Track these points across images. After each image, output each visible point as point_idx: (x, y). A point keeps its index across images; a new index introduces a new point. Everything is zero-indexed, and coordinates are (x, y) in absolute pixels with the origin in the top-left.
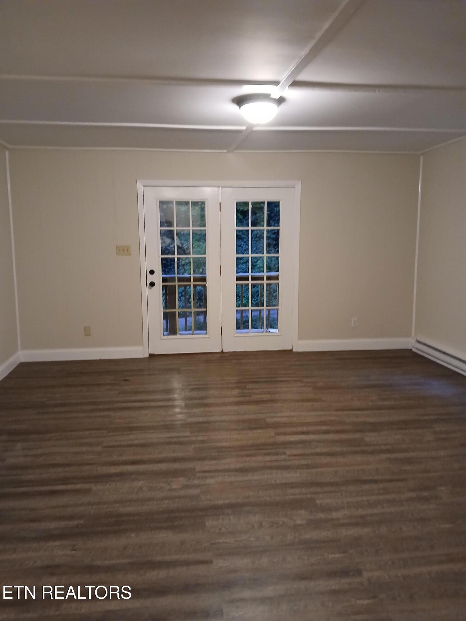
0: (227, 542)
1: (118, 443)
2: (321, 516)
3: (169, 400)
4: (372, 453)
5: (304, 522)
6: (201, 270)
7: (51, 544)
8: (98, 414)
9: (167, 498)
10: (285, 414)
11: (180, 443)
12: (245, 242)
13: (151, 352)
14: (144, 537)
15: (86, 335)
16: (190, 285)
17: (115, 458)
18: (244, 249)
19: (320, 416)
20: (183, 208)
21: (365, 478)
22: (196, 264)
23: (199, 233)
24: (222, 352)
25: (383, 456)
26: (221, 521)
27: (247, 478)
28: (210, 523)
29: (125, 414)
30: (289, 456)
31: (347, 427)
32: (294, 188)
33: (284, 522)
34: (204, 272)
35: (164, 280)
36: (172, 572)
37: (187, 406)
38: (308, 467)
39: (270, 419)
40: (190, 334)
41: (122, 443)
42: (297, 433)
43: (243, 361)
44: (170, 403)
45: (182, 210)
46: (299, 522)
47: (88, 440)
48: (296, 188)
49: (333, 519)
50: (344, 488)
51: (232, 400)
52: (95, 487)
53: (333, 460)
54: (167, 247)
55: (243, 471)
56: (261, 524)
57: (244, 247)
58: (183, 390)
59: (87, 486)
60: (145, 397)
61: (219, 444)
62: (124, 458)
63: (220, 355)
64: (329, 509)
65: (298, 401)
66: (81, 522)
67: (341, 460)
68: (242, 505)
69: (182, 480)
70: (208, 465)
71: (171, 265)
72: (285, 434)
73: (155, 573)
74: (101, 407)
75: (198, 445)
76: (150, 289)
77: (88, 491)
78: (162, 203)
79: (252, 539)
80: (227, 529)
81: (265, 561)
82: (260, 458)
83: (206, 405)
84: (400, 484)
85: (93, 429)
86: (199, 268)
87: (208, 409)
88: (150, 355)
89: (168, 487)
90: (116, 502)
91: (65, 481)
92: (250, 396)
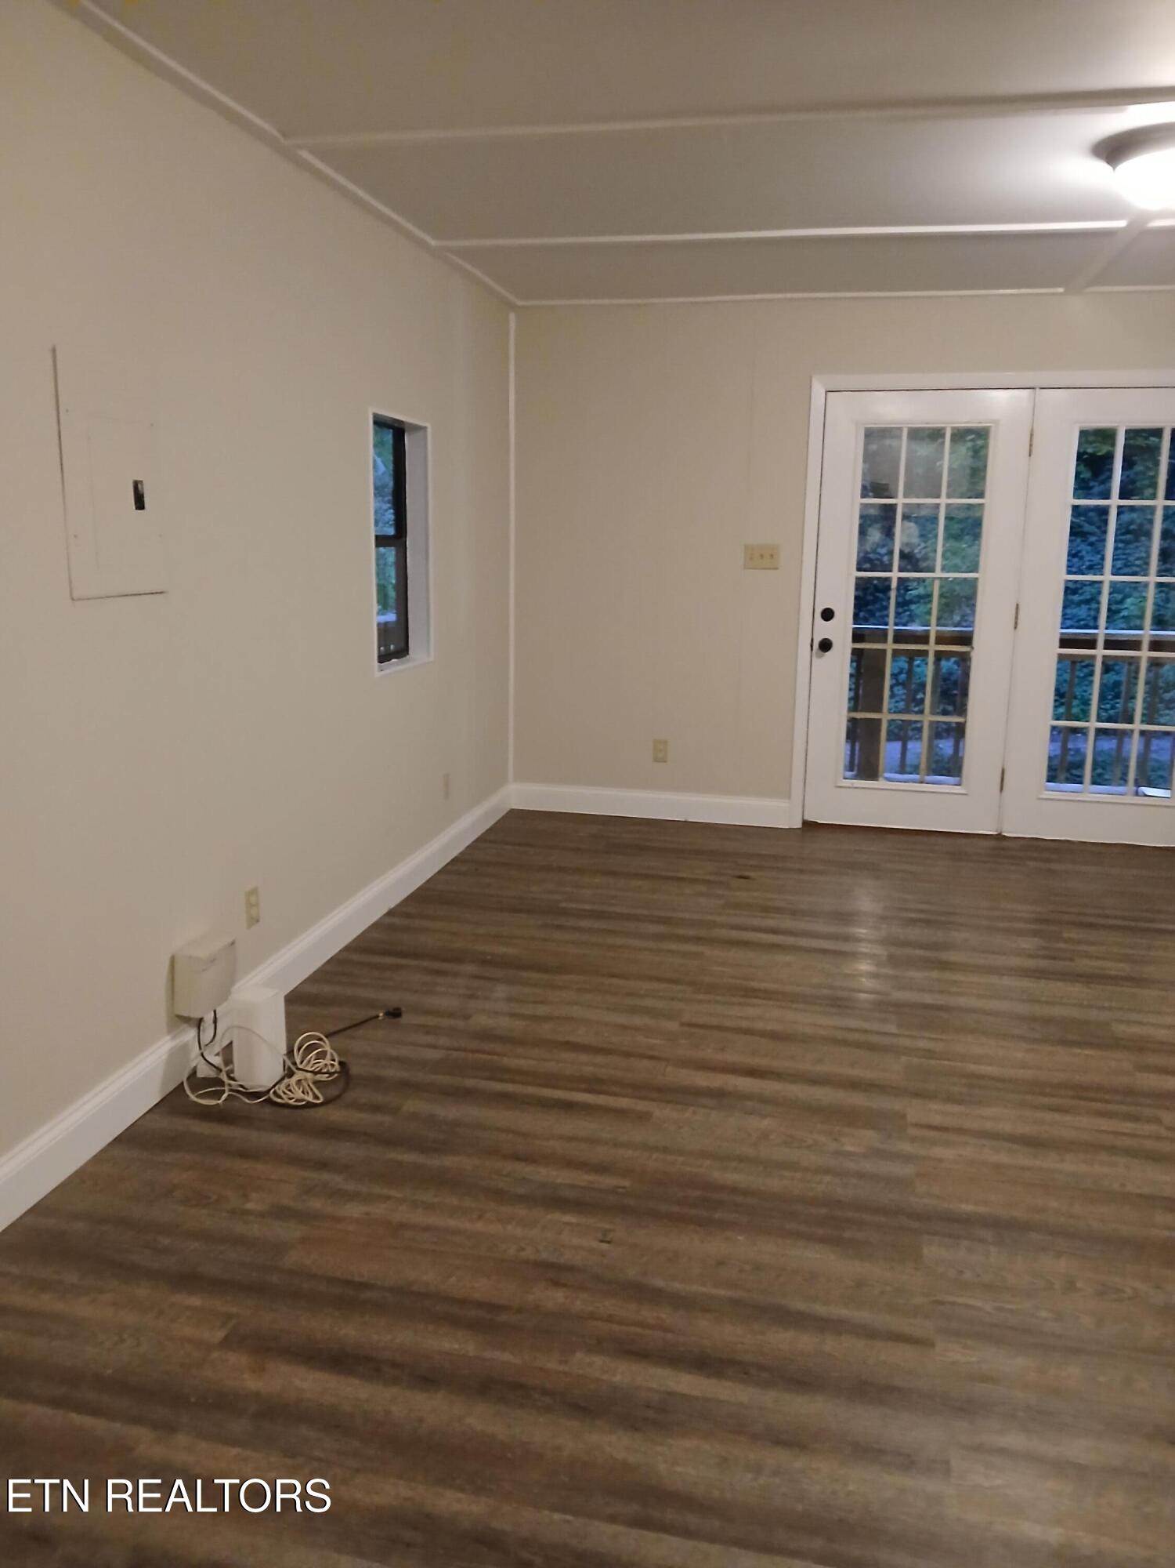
0: (974, 1307)
1: (714, 1021)
3: (847, 938)
6: (957, 618)
7: (556, 1216)
8: (674, 947)
9: (827, 1171)
11: (872, 1047)
13: (809, 818)
14: (766, 1249)
15: (656, 760)
16: (925, 653)
17: (709, 1054)
20: (924, 450)
22: (944, 600)
23: (962, 515)
24: (1000, 837)
26: (963, 1252)
27: (1040, 1163)
28: (933, 1250)
29: (735, 955)
30: (1169, 1129)
33: (1136, 1291)
34: (968, 619)
35: (858, 636)
36: (830, 1344)
37: (893, 961)
39: (1123, 1028)
40: (914, 781)
41: (728, 1023)
43: (1055, 866)
44: (846, 947)
45: (919, 454)
47: (649, 1002)
51: (1017, 961)
52: (661, 1112)
54: (870, 553)
56: (1073, 1284)
57: (1090, 557)
58: (883, 918)
59: (641, 1106)
60: (787, 923)
61: (973, 1068)
62: (731, 1057)
63: (992, 843)
66: (626, 1183)
68: (1025, 1227)
69: (870, 1137)
70: (936, 1112)
71: (876, 600)
72: (1164, 1070)
73: (790, 1334)
74: (681, 931)
75: (916, 1060)
76: (819, 657)
77: (643, 1117)
78: (871, 435)
79: (1044, 1314)
80: (978, 1275)
81: (1073, 1373)
82: (1085, 1121)
83: (944, 966)
85: (658, 979)
86: (952, 612)
87: (948, 975)
88: (805, 823)
89: (833, 1146)
90: (704, 1154)
91: (593, 1084)
92: (1072, 960)
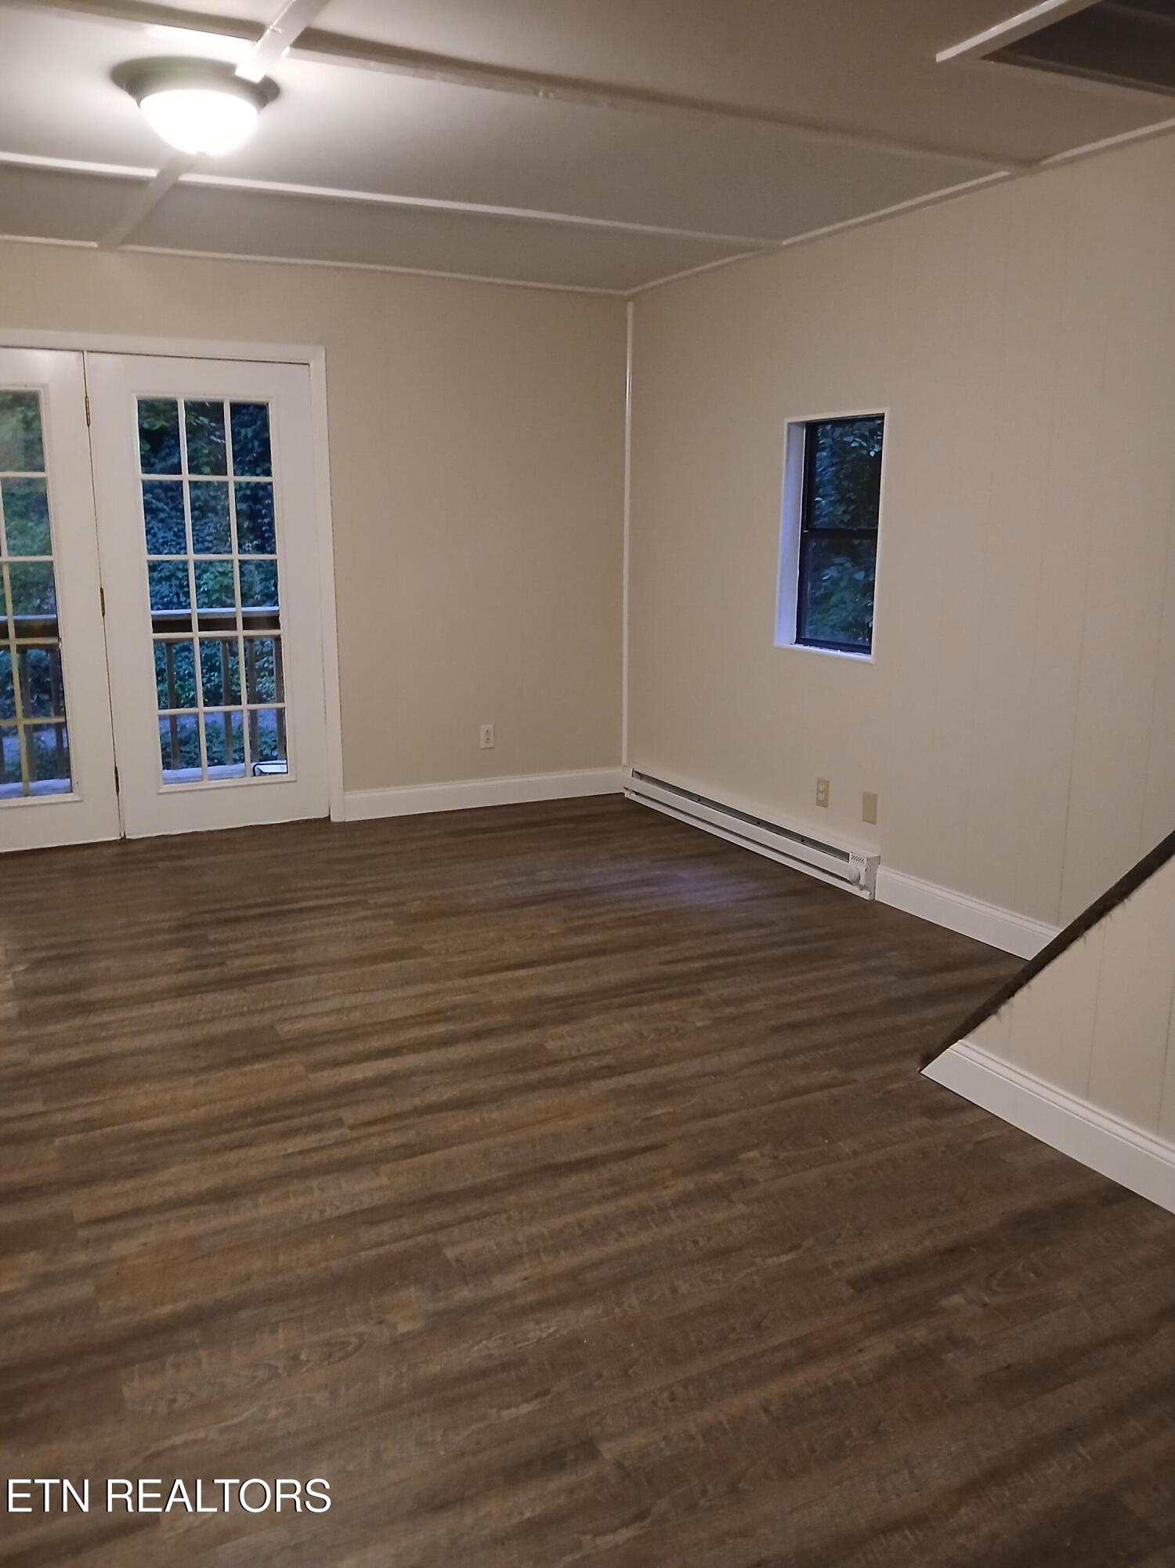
0: (195, 1442)
2: (465, 1294)
4: (570, 1081)
5: (418, 1324)
6: (37, 602)
10: (330, 1005)
11: (15, 1139)
12: (162, 521)
16: (7, 648)
18: (161, 541)
19: (427, 995)
21: (561, 1159)
23: (23, 491)
24: (124, 841)
25: (599, 1087)
26: (170, 1373)
27: (233, 1219)
28: (135, 1387)
30: (352, 1128)
31: (498, 1019)
32: (307, 366)
33: (360, 1335)
37: (25, 1017)
38: (409, 1151)
39: (287, 1027)
40: (16, 794)
42: (367, 1057)
43: (186, 863)
46: (403, 1328)
48: (311, 365)
49: (499, 1299)
50: (512, 1198)
51: (165, 981)
53: (475, 1118)
55: (223, 1196)
56: (296, 1358)
57: (160, 534)
58: (8, 966)
63: (116, 850)
64: (480, 1270)
65: (358, 961)
67: (494, 1115)
68: (232, 1307)
69: (32, 1261)
70: (112, 1196)
72: (336, 1063)
75: (73, 1138)
79: (273, 1413)
80: (192, 1395)
82: (269, 1149)
83: (87, 1008)
84: (651, 1160)
86: (30, 596)
87: (94, 1018)
92: (222, 964)
